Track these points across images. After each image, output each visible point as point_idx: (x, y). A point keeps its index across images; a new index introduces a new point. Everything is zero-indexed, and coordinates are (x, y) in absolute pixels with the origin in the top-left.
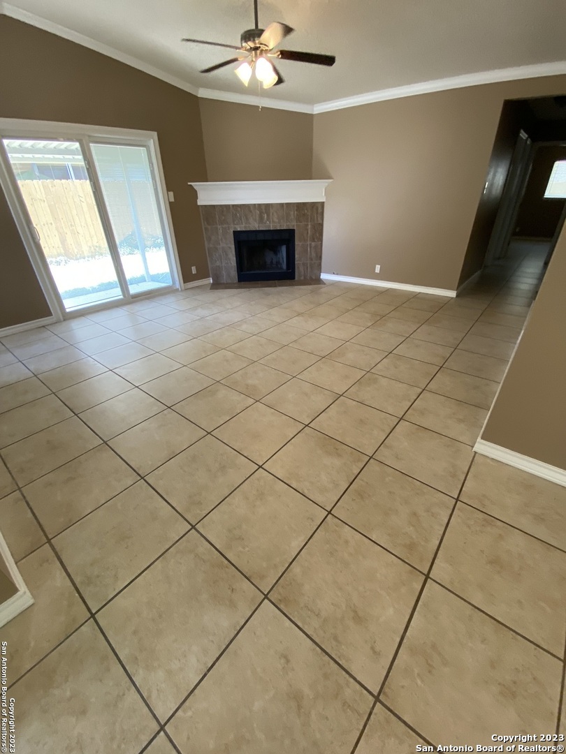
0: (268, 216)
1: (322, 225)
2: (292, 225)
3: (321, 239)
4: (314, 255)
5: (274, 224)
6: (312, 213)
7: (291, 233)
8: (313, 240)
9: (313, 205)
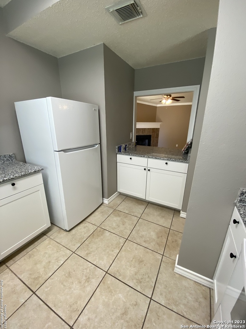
0: (145, 131)
1: (158, 134)
2: (151, 134)
3: (158, 138)
4: (156, 142)
5: (146, 134)
6: (156, 131)
7: (150, 136)
8: (156, 138)
9: (157, 129)
